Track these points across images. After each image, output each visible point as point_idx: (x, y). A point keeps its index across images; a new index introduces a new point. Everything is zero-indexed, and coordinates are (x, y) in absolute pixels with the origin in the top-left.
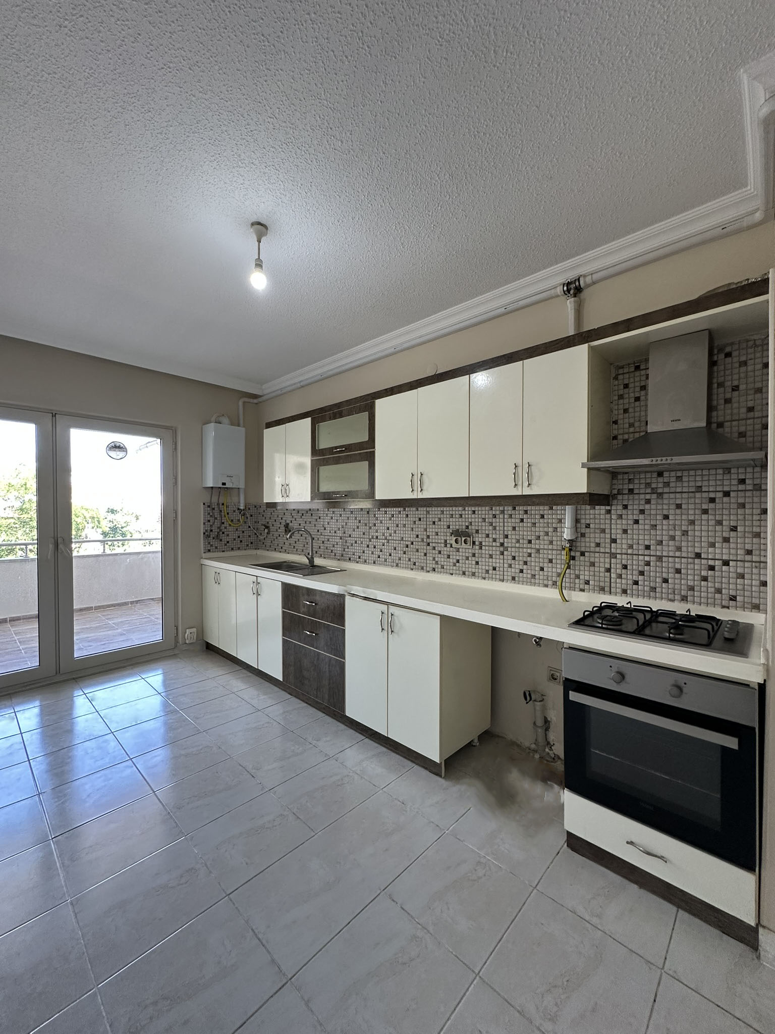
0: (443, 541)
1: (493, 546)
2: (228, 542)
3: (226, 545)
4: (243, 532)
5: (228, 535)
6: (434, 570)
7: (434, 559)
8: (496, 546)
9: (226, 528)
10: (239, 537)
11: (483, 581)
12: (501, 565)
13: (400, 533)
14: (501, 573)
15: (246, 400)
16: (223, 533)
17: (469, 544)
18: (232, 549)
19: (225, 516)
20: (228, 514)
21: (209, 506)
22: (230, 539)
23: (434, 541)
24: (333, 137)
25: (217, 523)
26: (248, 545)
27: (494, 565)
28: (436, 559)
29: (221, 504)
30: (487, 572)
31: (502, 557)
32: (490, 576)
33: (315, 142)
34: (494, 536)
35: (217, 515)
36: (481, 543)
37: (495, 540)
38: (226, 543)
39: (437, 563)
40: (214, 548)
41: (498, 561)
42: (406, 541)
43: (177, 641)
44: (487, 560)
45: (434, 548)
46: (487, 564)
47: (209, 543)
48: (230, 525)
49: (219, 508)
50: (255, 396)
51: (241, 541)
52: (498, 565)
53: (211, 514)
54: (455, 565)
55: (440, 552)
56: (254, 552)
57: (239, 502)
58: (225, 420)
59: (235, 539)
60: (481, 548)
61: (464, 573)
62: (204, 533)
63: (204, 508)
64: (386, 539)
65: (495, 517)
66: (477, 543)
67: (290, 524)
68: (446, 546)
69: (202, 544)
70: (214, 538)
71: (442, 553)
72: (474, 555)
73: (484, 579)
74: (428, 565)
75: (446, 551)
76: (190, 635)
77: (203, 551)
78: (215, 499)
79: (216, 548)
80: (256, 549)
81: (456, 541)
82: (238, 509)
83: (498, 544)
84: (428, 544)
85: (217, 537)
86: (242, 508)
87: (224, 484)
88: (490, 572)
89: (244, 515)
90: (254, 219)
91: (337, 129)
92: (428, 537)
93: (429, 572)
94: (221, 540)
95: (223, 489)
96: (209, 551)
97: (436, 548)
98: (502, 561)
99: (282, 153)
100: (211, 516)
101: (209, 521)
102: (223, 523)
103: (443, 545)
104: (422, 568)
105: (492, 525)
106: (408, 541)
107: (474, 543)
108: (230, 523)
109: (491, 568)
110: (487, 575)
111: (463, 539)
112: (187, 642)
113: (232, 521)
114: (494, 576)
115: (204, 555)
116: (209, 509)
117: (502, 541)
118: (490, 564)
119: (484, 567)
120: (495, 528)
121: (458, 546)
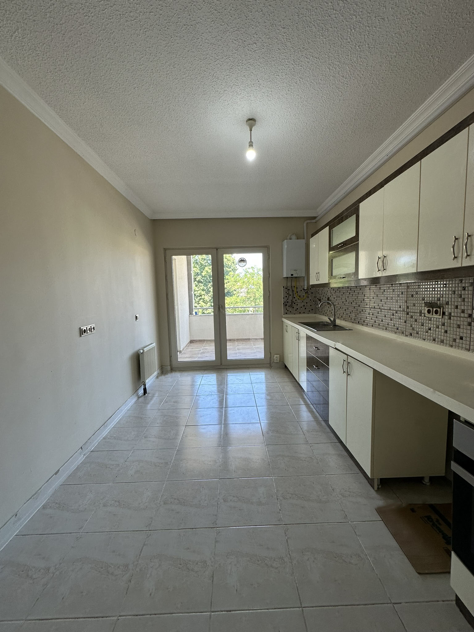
0: (418, 311)
1: (460, 317)
2: (297, 309)
3: (296, 310)
4: (307, 303)
5: (297, 305)
6: (411, 335)
7: (411, 326)
8: (464, 317)
9: (296, 300)
10: (304, 306)
11: (450, 348)
12: (468, 335)
13: (389, 304)
14: (468, 343)
15: (309, 221)
16: (295, 303)
17: (439, 314)
18: (300, 313)
19: (295, 294)
20: (297, 292)
21: (286, 288)
22: (299, 307)
23: (412, 311)
24: (249, 46)
25: (291, 298)
26: (309, 311)
27: (461, 335)
28: (413, 326)
29: (293, 287)
30: (455, 340)
31: (469, 327)
32: (457, 344)
33: (243, 56)
34: (462, 308)
35: (291, 293)
36: (450, 314)
37: (463, 311)
38: (296, 309)
39: (413, 329)
40: (289, 312)
41: (465, 331)
42: (392, 310)
43: (270, 361)
44: (455, 329)
45: (412, 317)
46: (455, 333)
47: (287, 309)
48: (299, 299)
49: (292, 289)
50: (314, 218)
51: (305, 309)
52: (465, 335)
53: (287, 293)
54: (427, 332)
55: (416, 321)
56: (314, 315)
57: (304, 286)
58: (294, 237)
59: (301, 307)
60: (450, 318)
61: (434, 340)
62: (284, 304)
63: (284, 289)
64: (380, 309)
65: (464, 289)
66: (446, 314)
67: (330, 298)
68: (421, 316)
69: (283, 309)
70: (289, 306)
71: (418, 321)
72: (443, 325)
73: (452, 346)
74: (407, 330)
75: (421, 319)
76: (276, 357)
77: (283, 313)
78: (289, 284)
79: (291, 312)
80: (315, 313)
81: (429, 312)
82: (304, 289)
83: (466, 315)
84: (408, 314)
85: (291, 306)
86: (305, 288)
87: (292, 275)
88: (457, 341)
89: (307, 292)
90: (246, 119)
91: (247, 38)
92: (408, 307)
93: (407, 336)
94: (293, 308)
95: (292, 278)
96: (287, 313)
97: (413, 317)
98: (469, 332)
99: (233, 75)
100: (288, 294)
101: (286, 297)
102: (295, 298)
103: (418, 314)
104: (403, 333)
105: (461, 297)
106: (394, 310)
107: (444, 313)
108: (299, 298)
109: (458, 337)
110: (454, 343)
111: (434, 309)
112: (275, 362)
113: (300, 296)
114: (460, 345)
115: (283, 315)
116: (286, 290)
117: (470, 312)
118: (458, 333)
119: (451, 336)
120: (464, 300)
121: (430, 316)
